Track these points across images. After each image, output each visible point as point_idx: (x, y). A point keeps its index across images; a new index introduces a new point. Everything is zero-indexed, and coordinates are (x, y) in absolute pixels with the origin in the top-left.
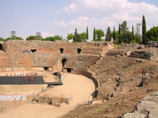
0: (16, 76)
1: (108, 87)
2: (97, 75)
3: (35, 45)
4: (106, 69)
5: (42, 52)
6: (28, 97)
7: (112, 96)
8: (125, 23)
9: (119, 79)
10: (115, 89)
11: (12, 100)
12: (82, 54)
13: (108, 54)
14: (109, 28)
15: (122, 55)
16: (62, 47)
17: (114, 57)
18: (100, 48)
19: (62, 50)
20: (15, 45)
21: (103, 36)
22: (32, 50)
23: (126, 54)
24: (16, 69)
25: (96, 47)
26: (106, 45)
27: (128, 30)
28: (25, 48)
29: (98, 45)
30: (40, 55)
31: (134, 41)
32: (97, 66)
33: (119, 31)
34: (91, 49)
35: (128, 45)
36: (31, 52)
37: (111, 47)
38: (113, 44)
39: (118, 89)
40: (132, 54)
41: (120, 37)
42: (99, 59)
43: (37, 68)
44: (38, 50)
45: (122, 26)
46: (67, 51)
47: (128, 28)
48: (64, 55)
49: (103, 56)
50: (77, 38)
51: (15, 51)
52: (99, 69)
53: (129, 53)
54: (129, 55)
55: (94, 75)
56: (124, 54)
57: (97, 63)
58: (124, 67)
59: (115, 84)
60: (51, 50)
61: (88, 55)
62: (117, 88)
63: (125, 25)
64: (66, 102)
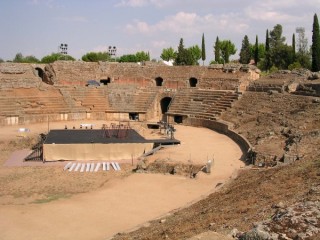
0: (84, 128)
1: (272, 145)
2: (236, 126)
3: (107, 71)
4: (254, 116)
5: (122, 83)
6: (122, 165)
7: (282, 160)
8: (278, 29)
9: (290, 132)
10: (287, 149)
11: (96, 170)
12: (199, 88)
13: (251, 89)
14: (246, 37)
15: (280, 91)
16: (161, 75)
17: (265, 94)
18: (235, 77)
19: (159, 81)
20: (68, 72)
21: (233, 53)
22: (102, 81)
23: (287, 89)
24: (76, 116)
25: (226, 76)
26: (246, 71)
27: (285, 43)
28: (88, 77)
29: (230, 71)
30: (119, 91)
31: (297, 64)
32: (232, 110)
33: (267, 44)
34: (215, 79)
35: (289, 72)
36: (102, 85)
37: (255, 75)
38: (258, 70)
39: (291, 148)
40: (300, 89)
41: (268, 57)
42: (235, 97)
43: (116, 115)
44: (113, 80)
45: (272, 34)
46: (169, 82)
47: (284, 39)
48: (165, 90)
49: (243, 92)
50: (185, 57)
51: (70, 83)
52: (239, 118)
53: (293, 88)
54: (294, 90)
55: (231, 127)
56: (283, 88)
57: (233, 105)
58: (292, 113)
59: (283, 142)
60: (139, 80)
61: (213, 90)
62: (289, 146)
63: (280, 33)
64: (205, 171)
